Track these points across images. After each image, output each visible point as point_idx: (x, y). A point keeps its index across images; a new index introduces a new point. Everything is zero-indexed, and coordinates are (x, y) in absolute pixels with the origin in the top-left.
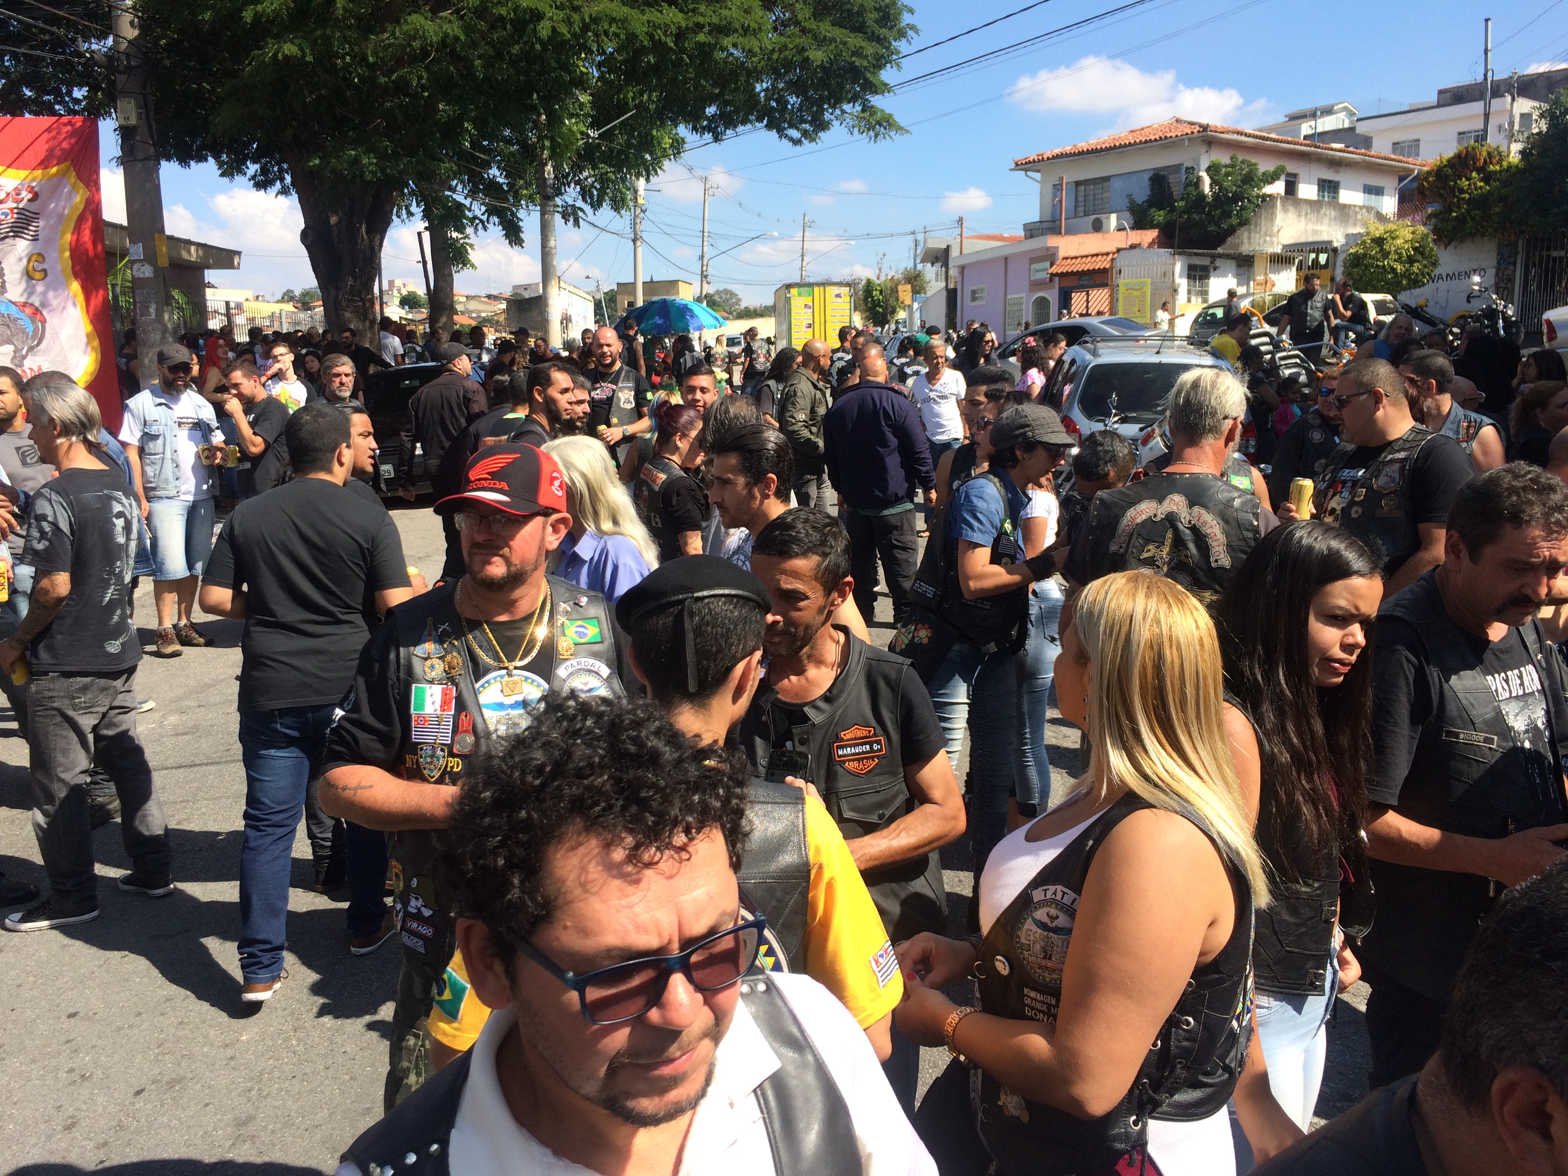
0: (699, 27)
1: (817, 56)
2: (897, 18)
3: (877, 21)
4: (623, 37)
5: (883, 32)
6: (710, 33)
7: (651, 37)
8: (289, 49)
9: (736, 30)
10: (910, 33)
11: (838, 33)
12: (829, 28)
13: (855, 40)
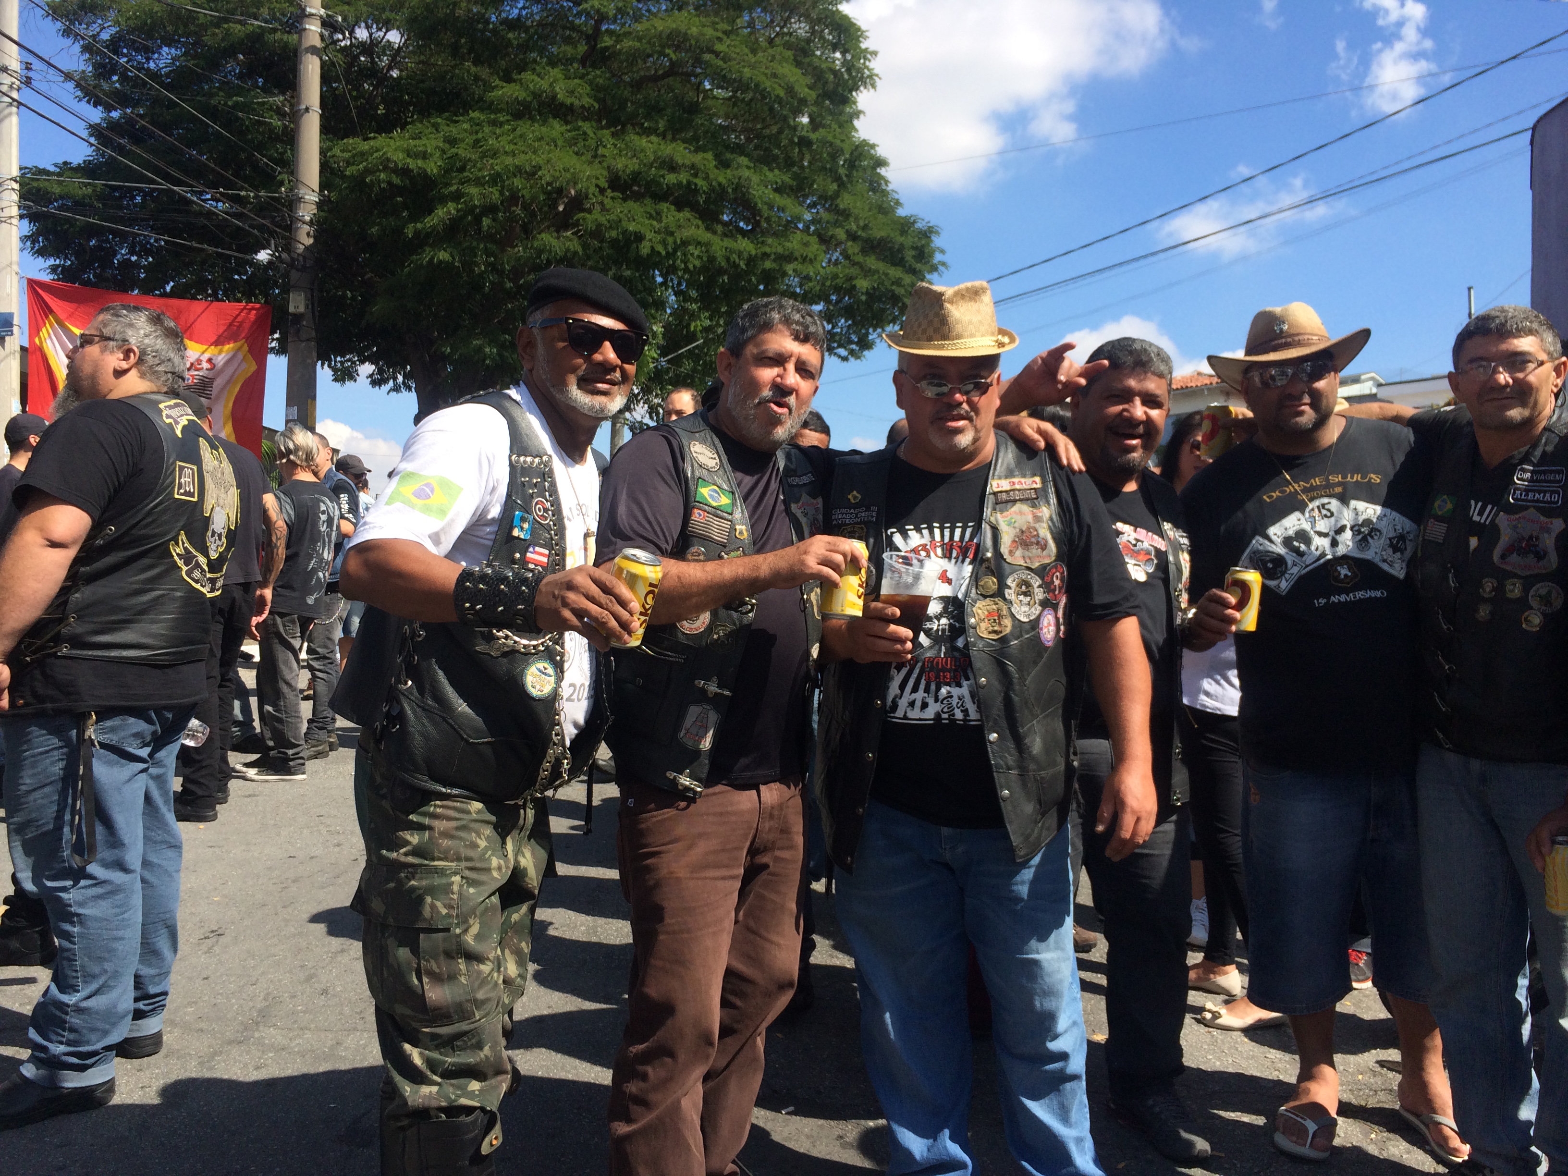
0: (766, 255)
1: (863, 284)
2: (931, 255)
3: (914, 257)
4: (705, 259)
5: (918, 266)
6: (774, 261)
7: (728, 259)
8: (443, 255)
9: (796, 259)
10: (941, 268)
11: (880, 266)
12: (874, 262)
13: (895, 272)
